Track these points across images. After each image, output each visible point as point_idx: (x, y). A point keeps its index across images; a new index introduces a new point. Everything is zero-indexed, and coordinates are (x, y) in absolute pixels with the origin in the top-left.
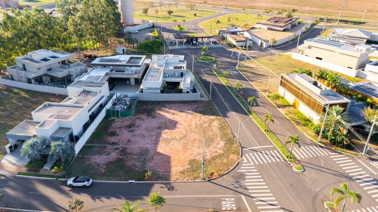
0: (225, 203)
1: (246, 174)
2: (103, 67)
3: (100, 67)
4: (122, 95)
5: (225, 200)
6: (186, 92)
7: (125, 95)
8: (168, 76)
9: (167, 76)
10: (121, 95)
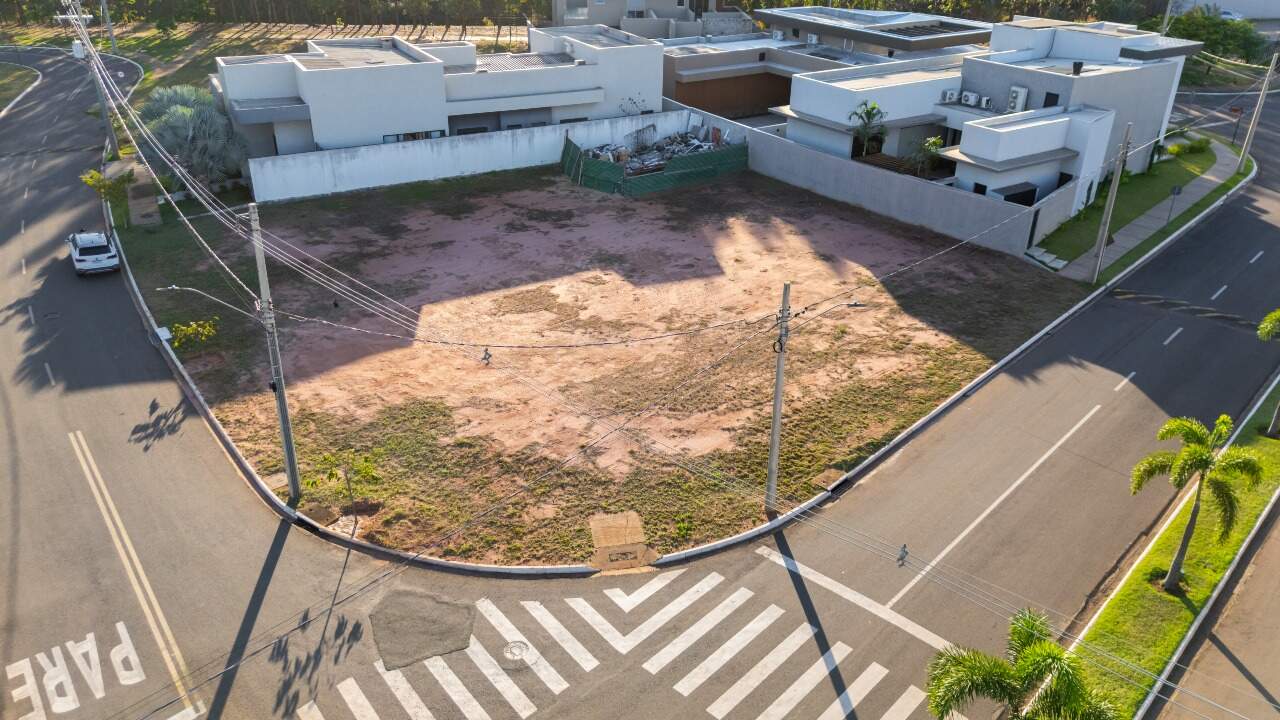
0: (86, 656)
1: (476, 651)
2: (790, 32)
3: (779, 34)
4: (705, 127)
5: (107, 641)
6: (971, 185)
7: (714, 128)
8: (978, 105)
9: (972, 100)
10: (703, 126)
